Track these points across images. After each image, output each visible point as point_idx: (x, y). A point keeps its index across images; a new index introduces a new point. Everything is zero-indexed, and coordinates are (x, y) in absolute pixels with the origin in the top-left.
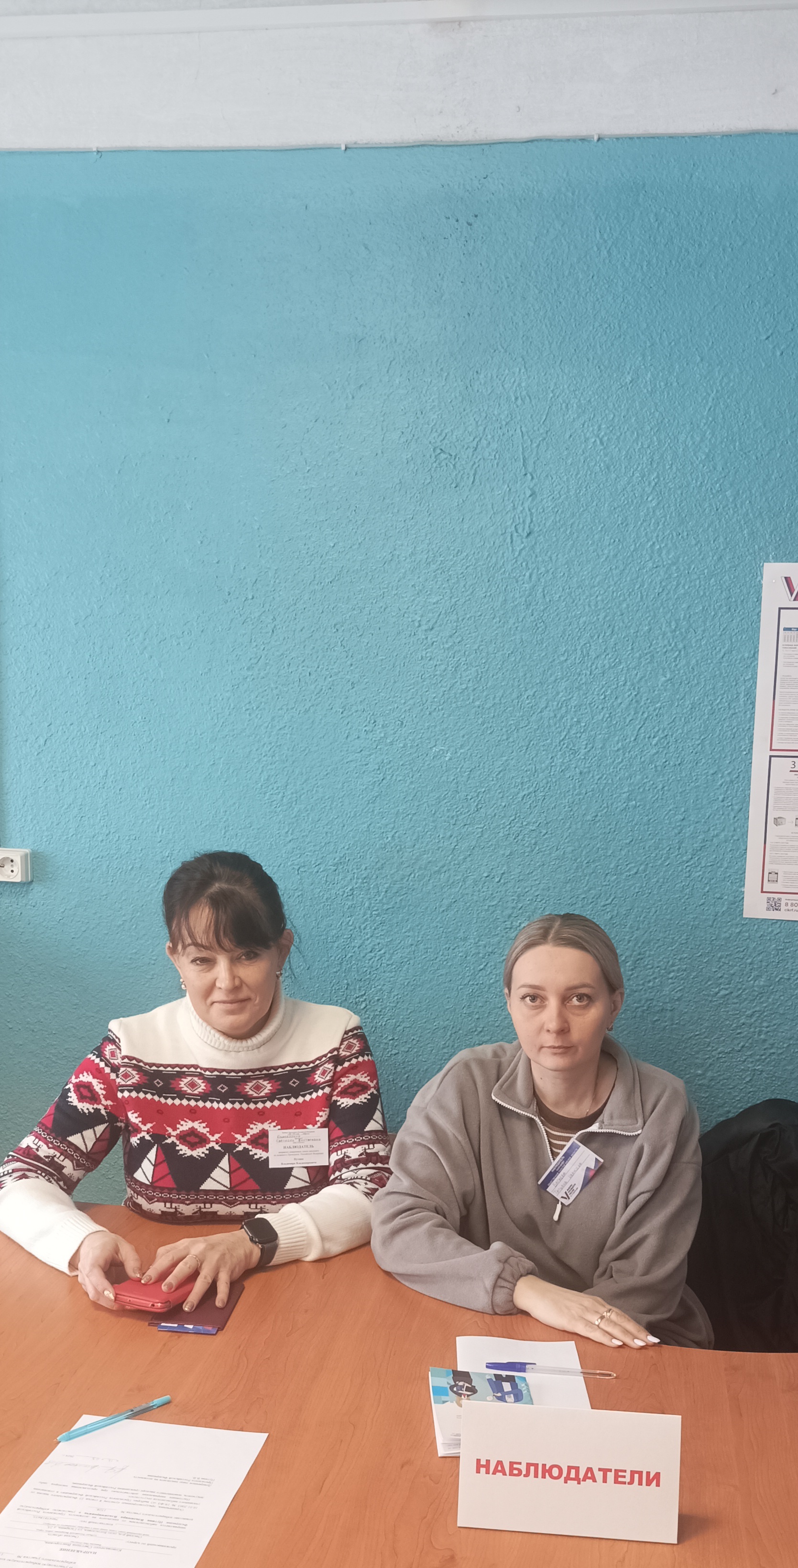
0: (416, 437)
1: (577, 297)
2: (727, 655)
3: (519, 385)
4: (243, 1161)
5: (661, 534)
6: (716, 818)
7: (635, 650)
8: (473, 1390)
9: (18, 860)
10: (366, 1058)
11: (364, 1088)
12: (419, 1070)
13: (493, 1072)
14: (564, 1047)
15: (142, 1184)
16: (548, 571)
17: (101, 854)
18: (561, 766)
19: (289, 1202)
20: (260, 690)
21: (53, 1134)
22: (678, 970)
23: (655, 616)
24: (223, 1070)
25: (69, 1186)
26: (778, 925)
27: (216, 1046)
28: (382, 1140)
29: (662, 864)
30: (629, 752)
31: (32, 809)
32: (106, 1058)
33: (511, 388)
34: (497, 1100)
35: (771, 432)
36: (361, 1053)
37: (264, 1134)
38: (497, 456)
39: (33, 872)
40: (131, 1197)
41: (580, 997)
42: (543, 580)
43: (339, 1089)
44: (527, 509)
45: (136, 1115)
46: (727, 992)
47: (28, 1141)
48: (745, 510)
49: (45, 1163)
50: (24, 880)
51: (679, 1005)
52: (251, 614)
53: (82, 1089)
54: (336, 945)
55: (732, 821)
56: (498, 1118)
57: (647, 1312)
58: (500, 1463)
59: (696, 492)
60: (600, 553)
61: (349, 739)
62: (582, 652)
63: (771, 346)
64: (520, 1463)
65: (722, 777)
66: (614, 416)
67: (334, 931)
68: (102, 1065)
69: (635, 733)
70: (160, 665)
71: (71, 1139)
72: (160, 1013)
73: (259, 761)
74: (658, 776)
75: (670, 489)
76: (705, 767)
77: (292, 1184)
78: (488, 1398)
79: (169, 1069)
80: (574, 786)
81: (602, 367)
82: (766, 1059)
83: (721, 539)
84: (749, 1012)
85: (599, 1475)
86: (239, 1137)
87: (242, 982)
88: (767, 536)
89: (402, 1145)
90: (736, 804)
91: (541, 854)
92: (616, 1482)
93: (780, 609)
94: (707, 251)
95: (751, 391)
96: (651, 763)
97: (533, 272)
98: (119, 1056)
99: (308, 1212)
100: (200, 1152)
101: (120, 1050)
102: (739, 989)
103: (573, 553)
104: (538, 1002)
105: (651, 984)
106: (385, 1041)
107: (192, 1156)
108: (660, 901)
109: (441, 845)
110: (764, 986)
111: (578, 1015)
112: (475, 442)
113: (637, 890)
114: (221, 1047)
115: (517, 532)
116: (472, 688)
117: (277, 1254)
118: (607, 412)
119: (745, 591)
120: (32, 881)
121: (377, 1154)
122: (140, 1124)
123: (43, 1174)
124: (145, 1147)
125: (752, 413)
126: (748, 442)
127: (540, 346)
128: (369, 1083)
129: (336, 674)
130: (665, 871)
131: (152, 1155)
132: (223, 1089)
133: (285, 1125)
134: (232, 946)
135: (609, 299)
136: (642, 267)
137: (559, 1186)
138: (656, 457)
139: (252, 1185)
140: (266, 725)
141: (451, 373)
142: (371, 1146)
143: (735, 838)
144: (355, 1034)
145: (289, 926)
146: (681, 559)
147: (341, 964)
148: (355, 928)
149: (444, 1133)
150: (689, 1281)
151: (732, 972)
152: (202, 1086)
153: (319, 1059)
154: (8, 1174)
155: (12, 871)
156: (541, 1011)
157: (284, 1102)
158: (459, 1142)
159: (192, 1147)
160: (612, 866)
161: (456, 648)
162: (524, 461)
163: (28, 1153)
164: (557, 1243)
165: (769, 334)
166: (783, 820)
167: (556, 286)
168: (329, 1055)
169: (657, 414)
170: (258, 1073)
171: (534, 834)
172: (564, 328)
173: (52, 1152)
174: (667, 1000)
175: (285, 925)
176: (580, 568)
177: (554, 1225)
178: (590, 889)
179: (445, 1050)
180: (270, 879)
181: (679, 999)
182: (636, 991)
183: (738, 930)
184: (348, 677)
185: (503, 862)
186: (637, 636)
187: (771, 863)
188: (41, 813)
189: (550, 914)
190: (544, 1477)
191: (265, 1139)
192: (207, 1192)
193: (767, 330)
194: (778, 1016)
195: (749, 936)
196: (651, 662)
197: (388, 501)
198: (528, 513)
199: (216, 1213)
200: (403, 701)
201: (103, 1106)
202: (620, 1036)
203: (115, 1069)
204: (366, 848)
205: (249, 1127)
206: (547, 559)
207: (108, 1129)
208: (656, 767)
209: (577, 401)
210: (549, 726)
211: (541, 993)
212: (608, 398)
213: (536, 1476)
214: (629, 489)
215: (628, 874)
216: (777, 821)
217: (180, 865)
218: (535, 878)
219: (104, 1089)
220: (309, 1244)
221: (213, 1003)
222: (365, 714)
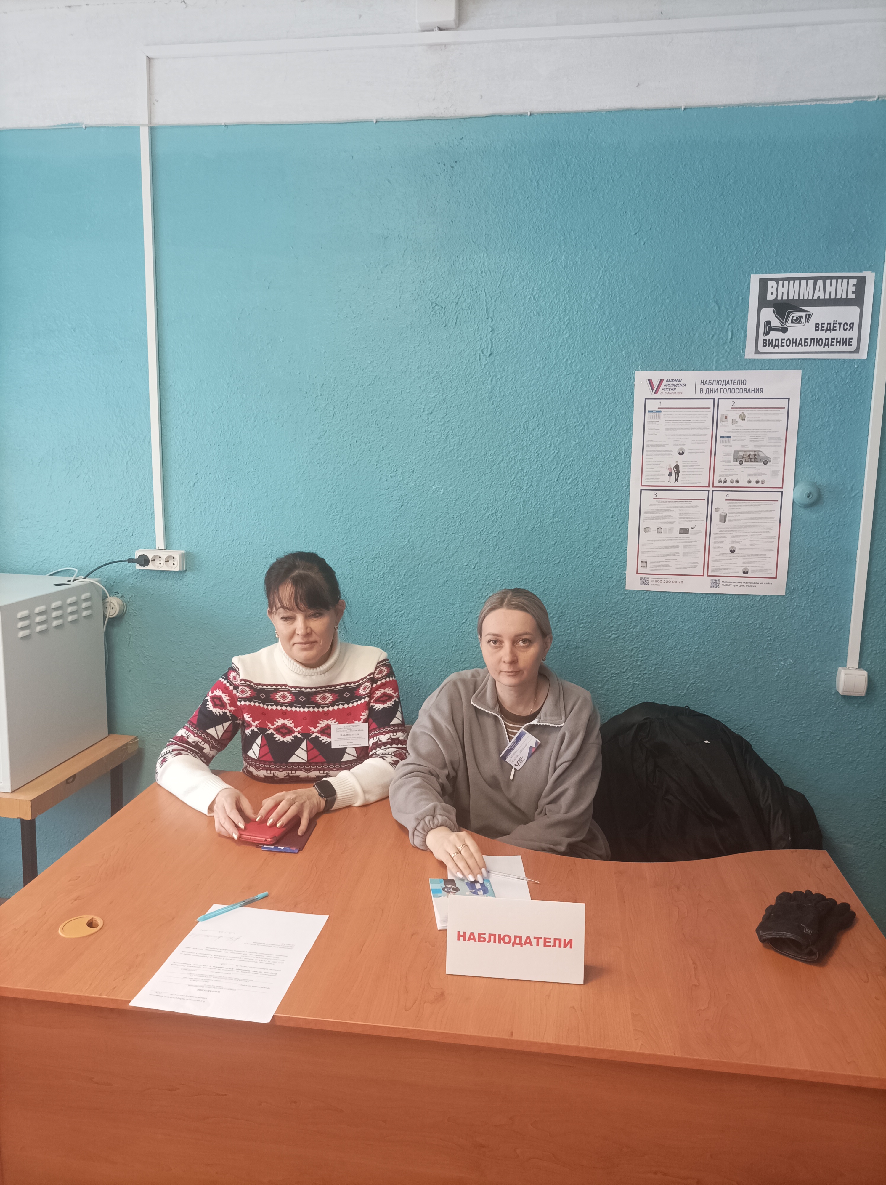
0: (420, 296)
1: (518, 210)
2: (613, 428)
3: (483, 264)
4: (315, 744)
5: (571, 354)
6: (608, 528)
7: (557, 425)
8: (457, 889)
9: (177, 557)
10: (391, 679)
11: (390, 697)
12: (426, 686)
13: (471, 687)
14: (514, 672)
15: (252, 759)
16: (502, 377)
17: (229, 553)
18: (512, 497)
19: (345, 769)
20: (326, 451)
21: (198, 728)
22: (586, 623)
23: (568, 404)
24: (303, 688)
25: (207, 760)
26: (647, 594)
27: (298, 672)
28: (401, 730)
29: (575, 557)
30: (554, 488)
31: (186, 526)
32: (230, 681)
33: (479, 266)
34: (474, 704)
35: (639, 291)
36: (388, 675)
37: (328, 727)
38: (470, 307)
39: (186, 565)
40: (246, 767)
41: (524, 641)
42: (499, 383)
43: (375, 698)
44: (489, 340)
45: (249, 716)
46: (616, 636)
47: (182, 732)
48: (623, 339)
49: (192, 746)
50: (181, 570)
51: (587, 644)
52: (320, 405)
53: (215, 700)
54: (374, 608)
55: (618, 530)
56: (475, 716)
57: (568, 836)
58: (472, 934)
59: (593, 328)
60: (534, 366)
61: (381, 481)
62: (524, 426)
63: (638, 239)
64: (485, 934)
65: (611, 503)
66: (542, 282)
67: (373, 600)
68: (228, 685)
69: (557, 476)
70: (264, 437)
71: (208, 731)
72: (263, 652)
73: (325, 495)
74: (572, 503)
75: (577, 326)
76: (600, 497)
77: (346, 758)
78: (467, 893)
79: (269, 687)
80: (520, 509)
81: (534, 253)
82: (641, 677)
83: (609, 357)
84: (630, 648)
85: (534, 941)
86: (313, 729)
87: (312, 631)
88: (637, 355)
89: (415, 734)
90: (621, 519)
91: (500, 551)
92: (545, 945)
93: (646, 399)
94: (598, 182)
95: (625, 267)
96: (567, 494)
97: (491, 195)
98: (239, 679)
99: (355, 776)
100: (288, 739)
101: (239, 675)
102: (624, 634)
103: (517, 366)
104: (498, 644)
105: (569, 631)
106: (404, 667)
107: (283, 741)
108: (574, 579)
109: (438, 546)
110: (639, 632)
111: (524, 652)
112: (457, 299)
113: (559, 573)
114: (301, 673)
115: (483, 353)
116: (456, 450)
117: (335, 803)
118: (537, 279)
119: (624, 389)
120: (186, 570)
121: (398, 739)
122: (251, 722)
123: (191, 753)
124: (254, 735)
125: (627, 279)
126: (624, 297)
127: (496, 240)
128: (393, 694)
129: (373, 441)
130: (577, 561)
131: (259, 741)
132: (302, 699)
133: (341, 721)
134: (306, 609)
135: (538, 211)
136: (558, 192)
137: (513, 758)
138: (568, 307)
139: (321, 759)
140: (330, 473)
141: (442, 257)
142: (395, 734)
143: (620, 540)
144: (385, 664)
145: (342, 598)
146: (584, 369)
147: (377, 619)
148: (386, 598)
149: (440, 725)
150: (595, 817)
151: (619, 623)
152: (289, 698)
153: (362, 679)
154: (170, 752)
155: (174, 564)
156: (500, 650)
157: (341, 707)
158: (449, 731)
159: (284, 735)
160: (544, 558)
161: (447, 425)
162: (487, 310)
163: (182, 739)
164: (512, 794)
165: (636, 232)
166: (650, 529)
167: (505, 203)
168: (368, 677)
169: (568, 281)
170: (324, 689)
171: (496, 539)
172: (511, 229)
173: (197, 739)
174: (579, 641)
175: (340, 597)
176: (522, 375)
177: (509, 783)
178: (530, 573)
179: (442, 673)
180: (331, 568)
181: (586, 641)
182: (559, 636)
183: (622, 598)
184: (380, 443)
185: (476, 556)
186: (558, 417)
187: (642, 556)
188: (191, 528)
189: (504, 589)
190: (499, 942)
191: (329, 730)
192: (293, 764)
193: (636, 229)
194: (648, 651)
195: (630, 601)
196: (567, 432)
197: (404, 335)
198: (490, 342)
199: (299, 776)
200: (414, 458)
201: (229, 710)
202: (550, 663)
203: (236, 687)
204: (392, 548)
205: (319, 723)
206: (501, 370)
207: (231, 725)
208: (570, 497)
209: (519, 273)
210: (504, 472)
211: (499, 638)
212: (538, 271)
213: (495, 942)
214: (551, 326)
215: (554, 563)
216: (646, 530)
217: (275, 560)
218: (497, 566)
219: (229, 700)
220: (355, 796)
221: (294, 644)
222: (391, 466)
